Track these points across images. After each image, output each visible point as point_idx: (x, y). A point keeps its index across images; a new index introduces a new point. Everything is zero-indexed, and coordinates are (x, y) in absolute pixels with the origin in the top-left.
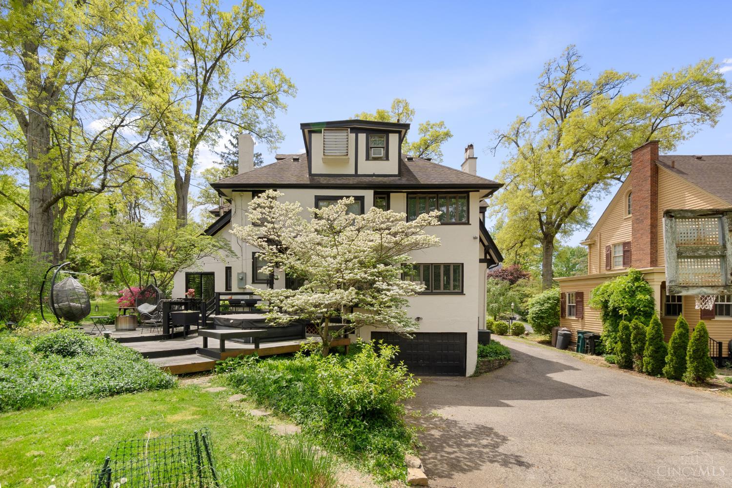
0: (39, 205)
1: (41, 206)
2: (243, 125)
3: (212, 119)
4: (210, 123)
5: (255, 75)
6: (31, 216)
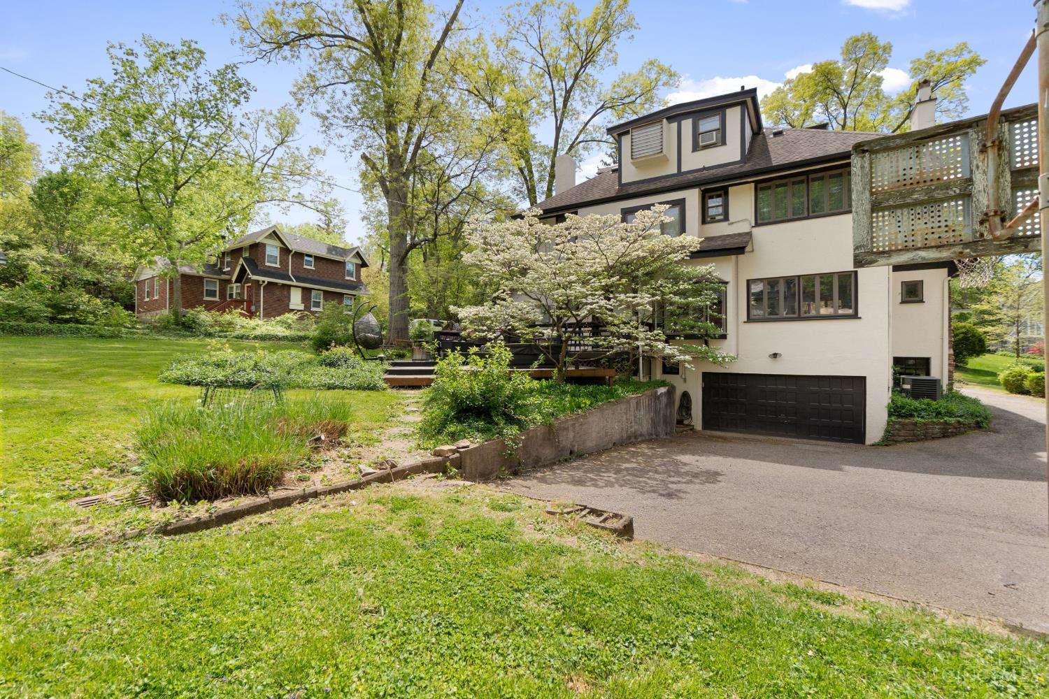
1: (398, 261)
3: (574, 142)
4: (571, 148)
5: (624, 77)
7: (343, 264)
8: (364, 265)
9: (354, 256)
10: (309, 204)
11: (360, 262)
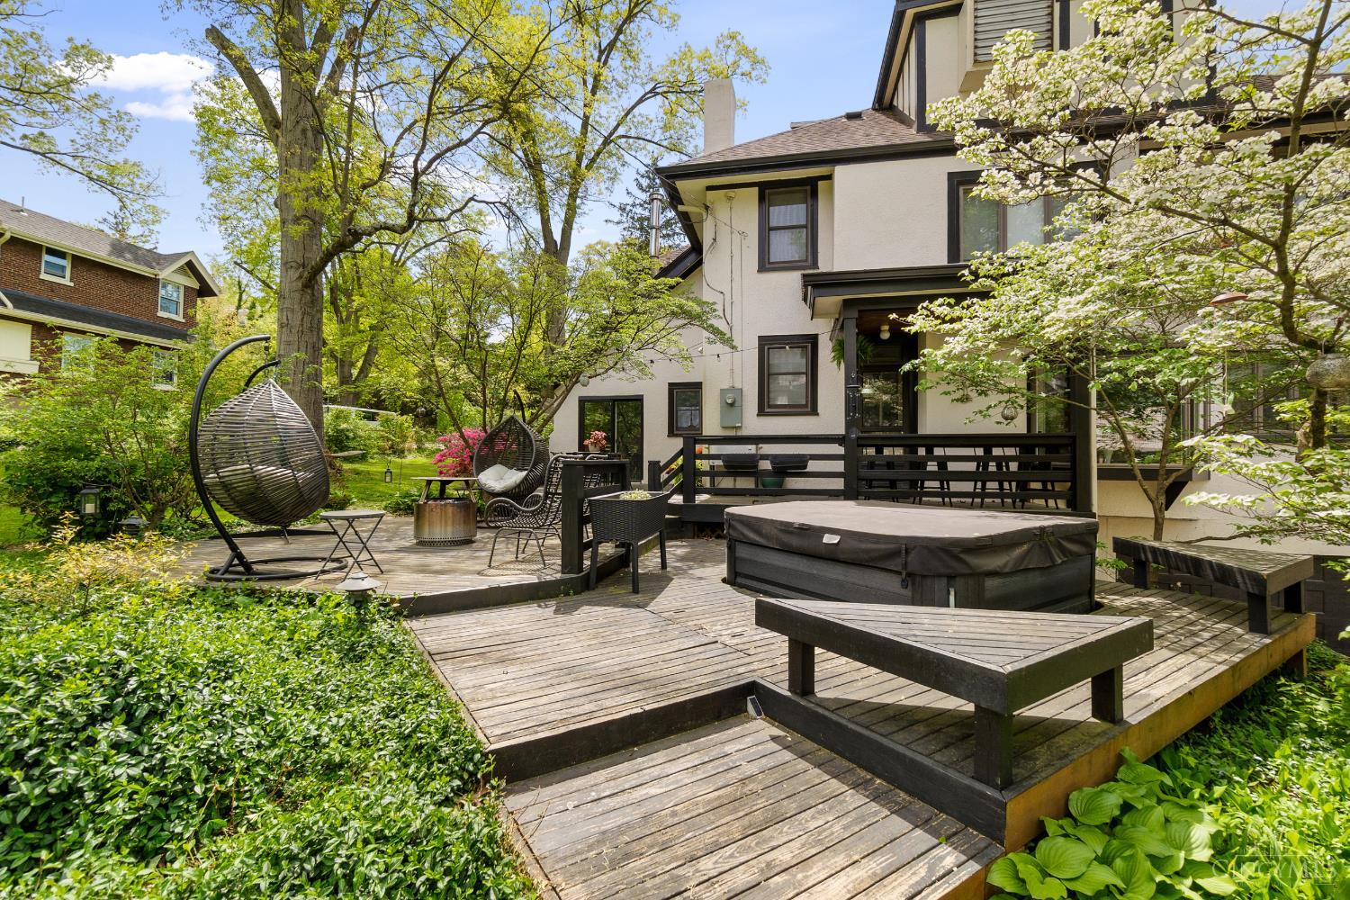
0: (297, 275)
1: (300, 277)
2: (665, 143)
3: (611, 134)
4: (607, 141)
5: (687, 52)
6: (281, 296)
7: (153, 282)
8: (205, 291)
9: (181, 270)
10: (68, 160)
11: (196, 285)
